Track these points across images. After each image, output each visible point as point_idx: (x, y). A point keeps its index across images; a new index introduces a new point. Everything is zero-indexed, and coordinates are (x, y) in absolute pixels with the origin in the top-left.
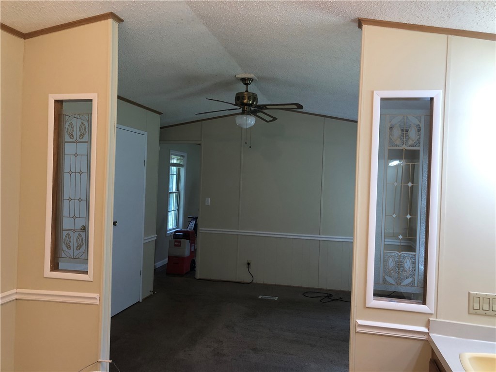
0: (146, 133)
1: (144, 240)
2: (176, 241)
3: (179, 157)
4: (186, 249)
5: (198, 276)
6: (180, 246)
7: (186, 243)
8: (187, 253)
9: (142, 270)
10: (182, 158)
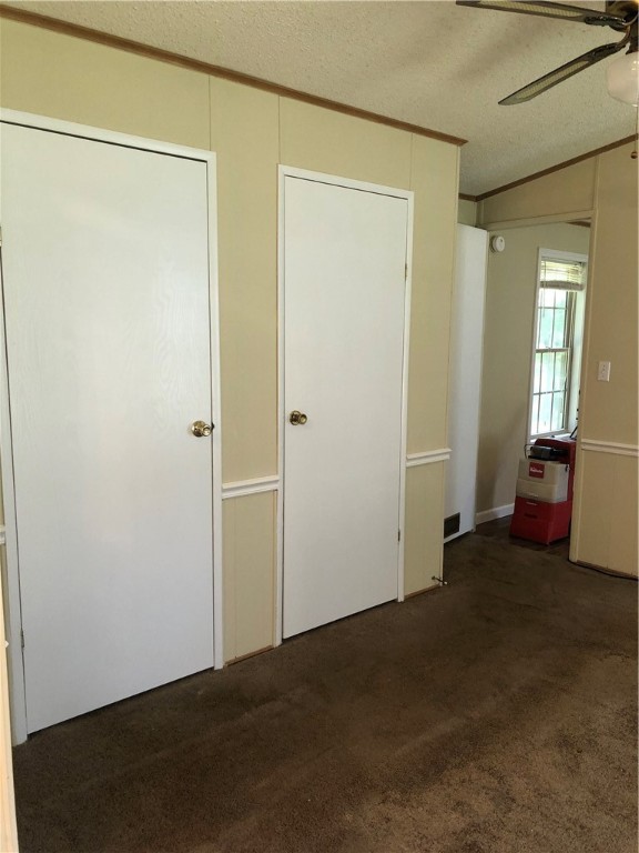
0: (411, 195)
1: (408, 460)
2: (532, 465)
3: (570, 267)
4: (554, 485)
5: (575, 555)
6: (541, 476)
7: (557, 470)
8: (558, 494)
9: (402, 528)
10: (579, 268)
